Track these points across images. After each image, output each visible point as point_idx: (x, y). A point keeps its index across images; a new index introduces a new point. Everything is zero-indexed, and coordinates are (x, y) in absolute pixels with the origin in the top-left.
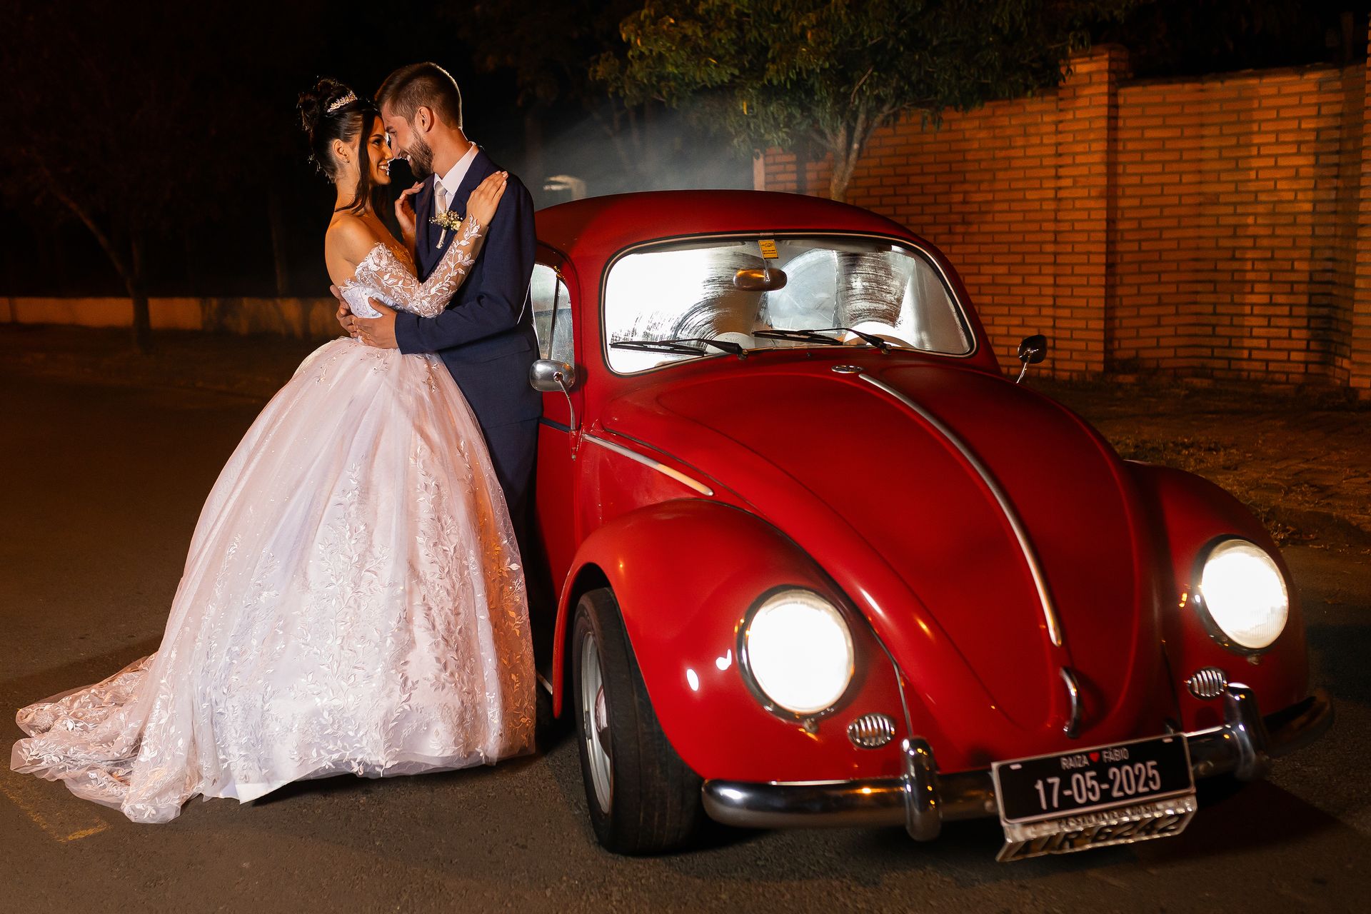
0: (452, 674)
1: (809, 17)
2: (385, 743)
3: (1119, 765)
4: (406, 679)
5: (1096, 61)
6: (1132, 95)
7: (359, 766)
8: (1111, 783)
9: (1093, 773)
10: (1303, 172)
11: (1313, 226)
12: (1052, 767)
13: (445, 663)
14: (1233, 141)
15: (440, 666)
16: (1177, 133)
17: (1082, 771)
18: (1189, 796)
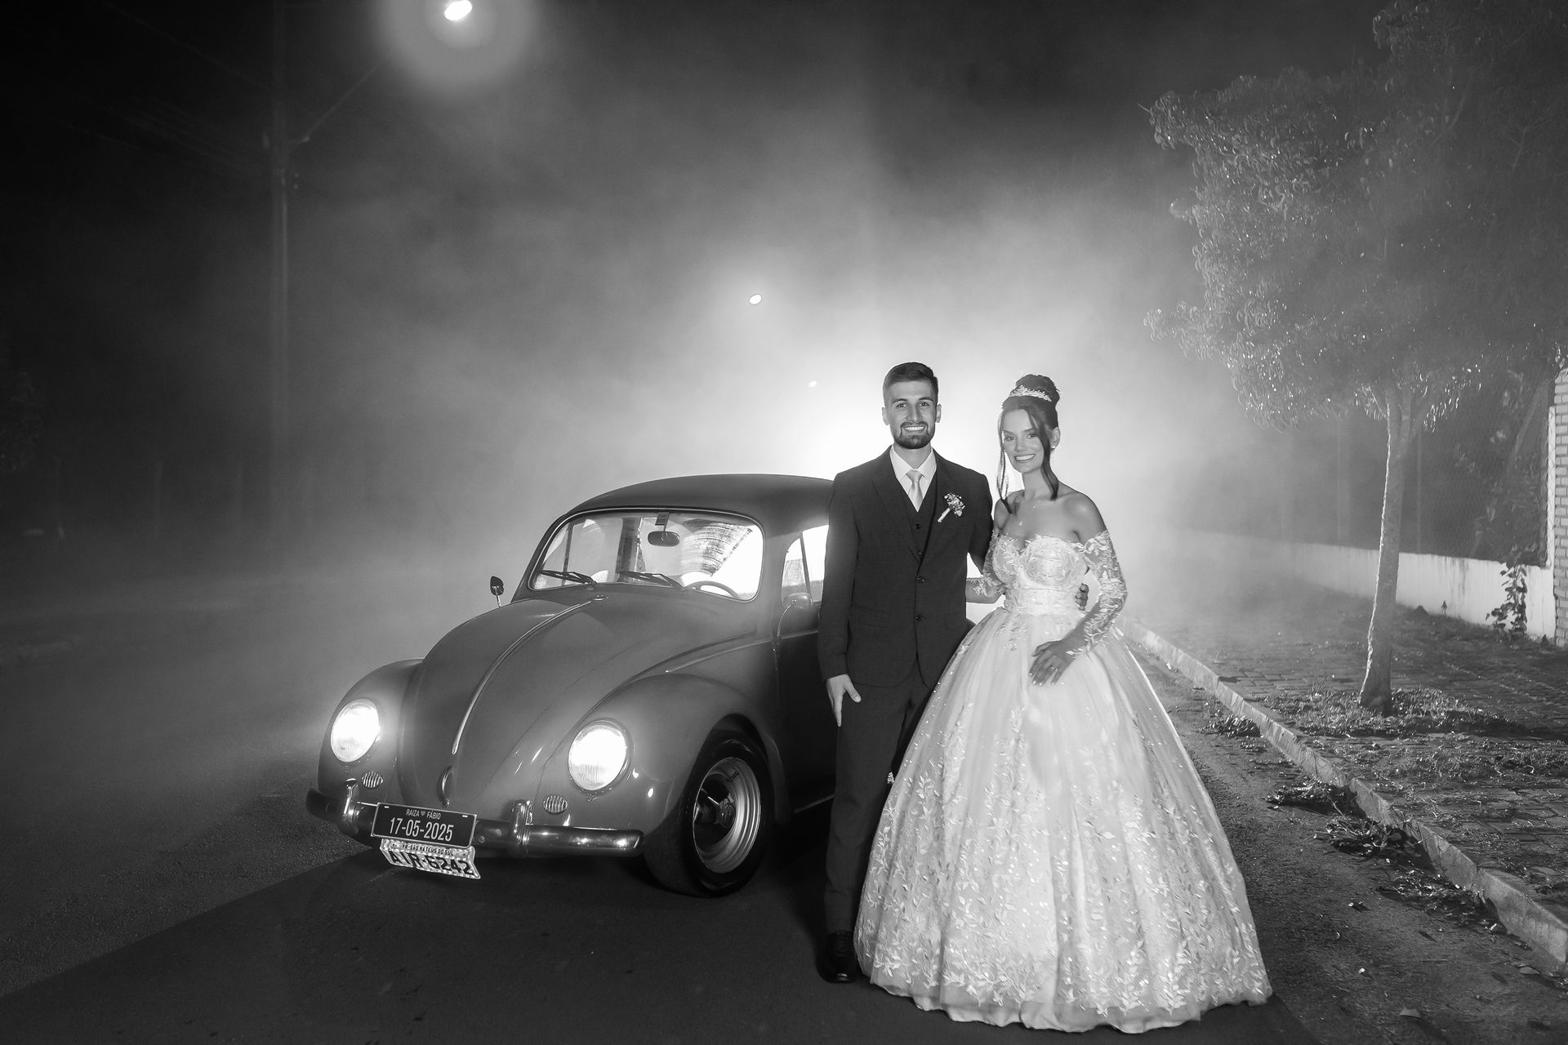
3: (434, 821)
8: (426, 830)
9: (419, 822)
12: (401, 812)
17: (415, 819)
18: (469, 852)
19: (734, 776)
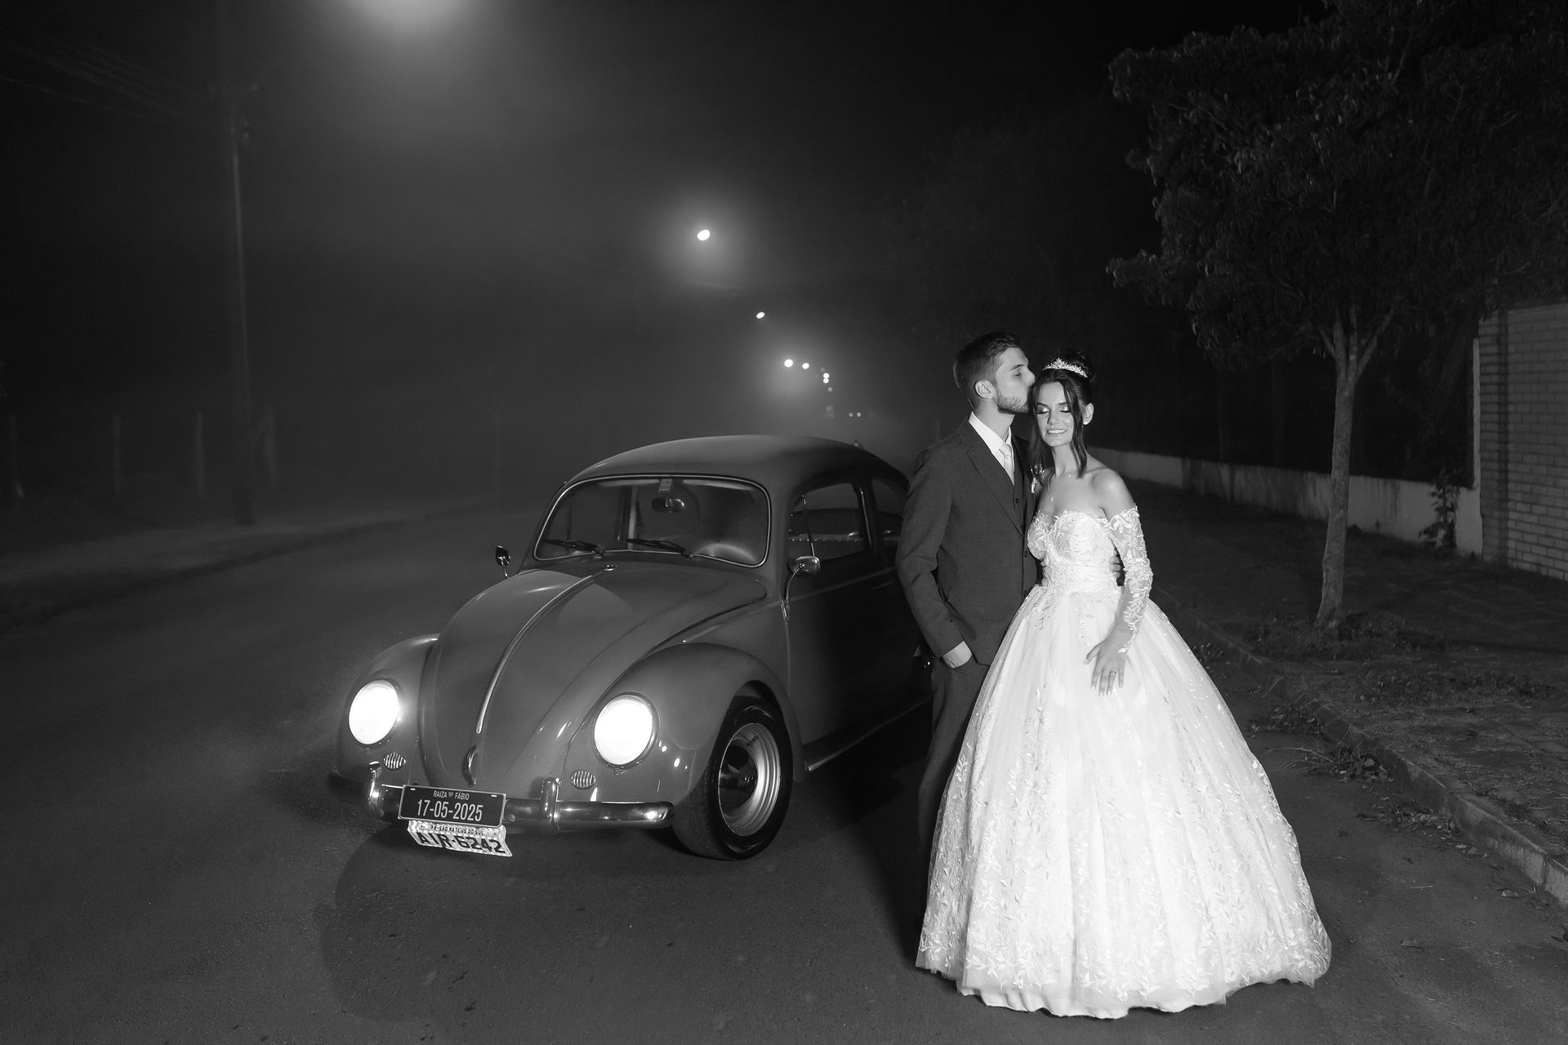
3: (462, 802)
8: (455, 811)
12: (428, 794)
17: (442, 800)
18: (500, 831)
19: (754, 740)
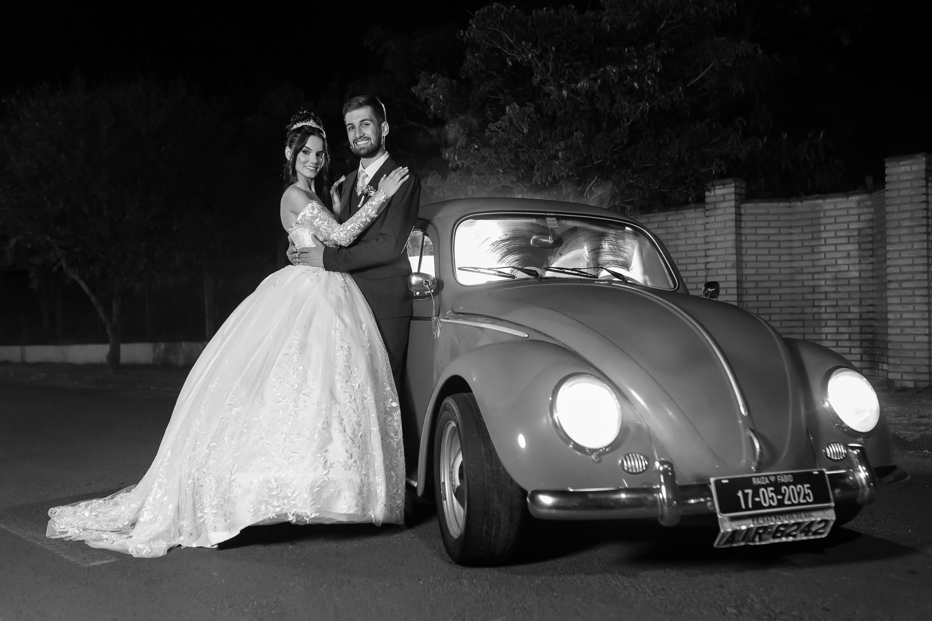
0: (355, 462)
1: (560, 144)
2: (311, 502)
4: (326, 462)
5: (728, 188)
6: (749, 208)
7: (293, 516)
8: (784, 495)
9: (772, 489)
10: (852, 253)
11: (860, 286)
12: (747, 483)
13: (351, 454)
14: (810, 236)
15: (348, 455)
16: (776, 231)
17: (766, 487)
